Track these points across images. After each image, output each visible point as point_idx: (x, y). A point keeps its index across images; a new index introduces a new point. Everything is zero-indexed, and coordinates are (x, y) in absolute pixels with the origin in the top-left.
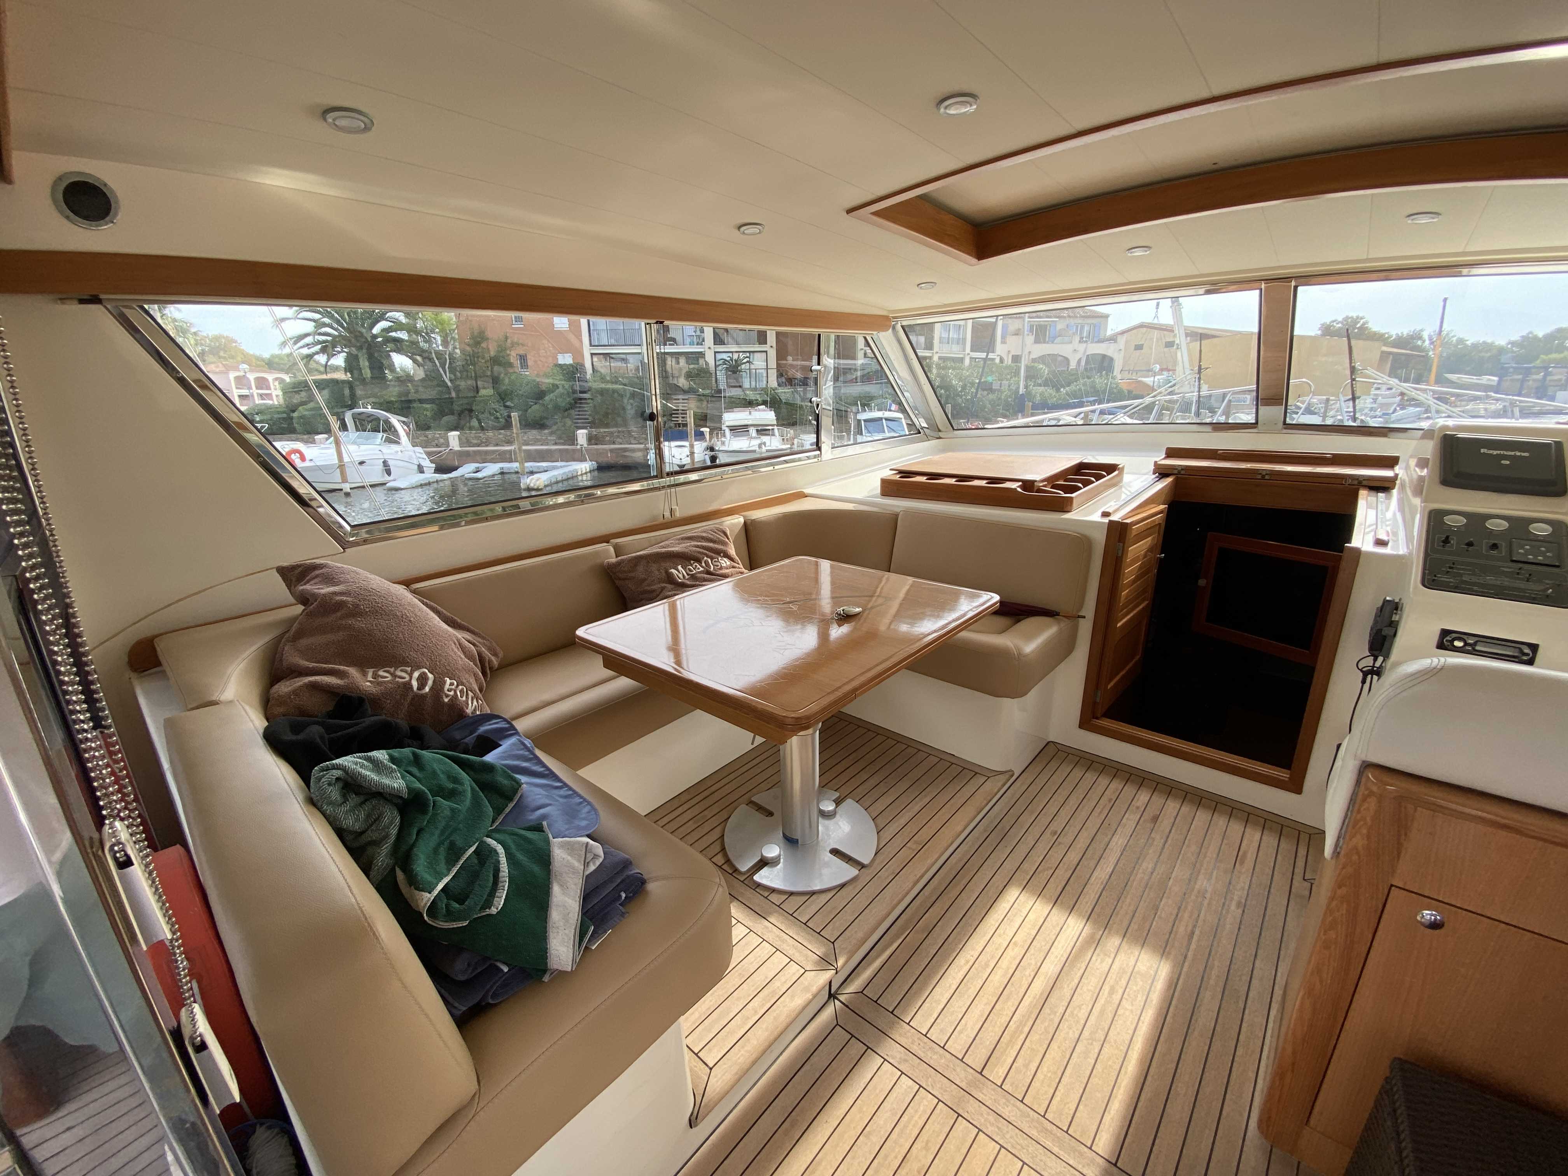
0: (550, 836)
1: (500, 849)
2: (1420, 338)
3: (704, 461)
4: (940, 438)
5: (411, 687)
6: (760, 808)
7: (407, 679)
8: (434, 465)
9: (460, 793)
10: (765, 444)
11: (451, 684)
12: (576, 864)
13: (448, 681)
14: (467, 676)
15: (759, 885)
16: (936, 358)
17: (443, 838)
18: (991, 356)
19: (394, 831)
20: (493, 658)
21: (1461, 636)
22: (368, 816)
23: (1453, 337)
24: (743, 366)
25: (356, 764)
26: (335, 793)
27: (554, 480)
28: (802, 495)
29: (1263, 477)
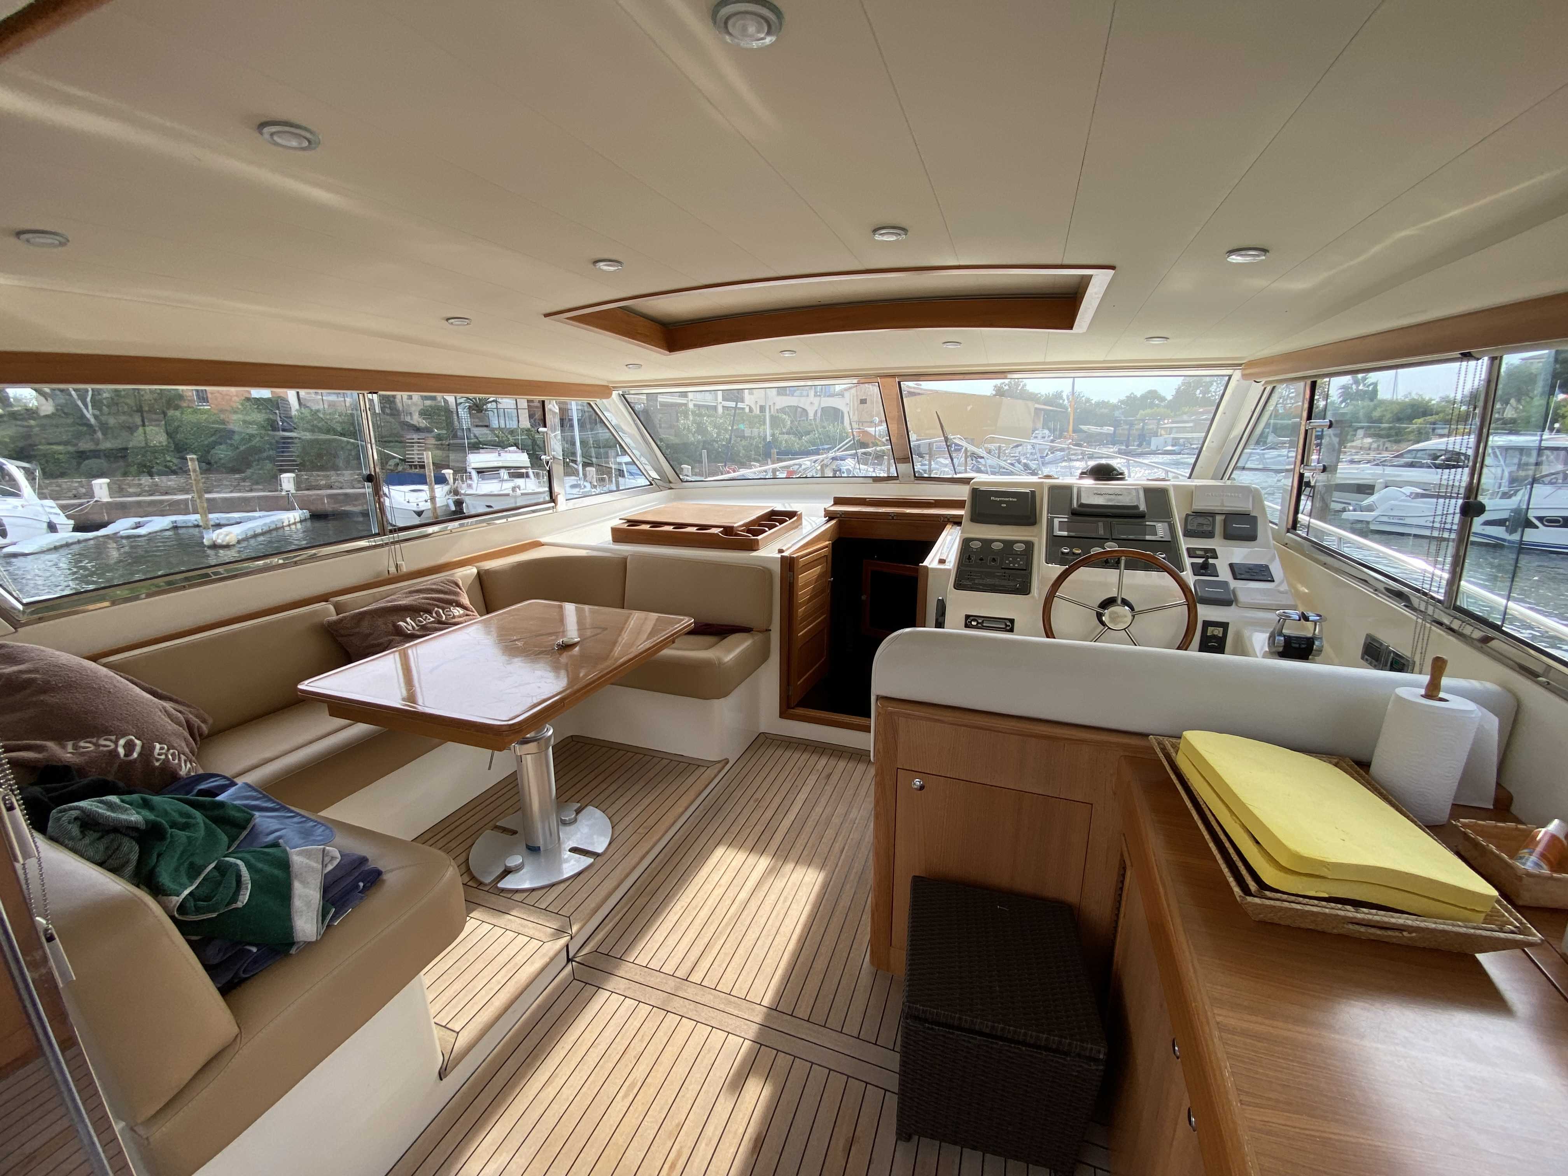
0: (288, 849)
1: (239, 862)
2: (1061, 398)
3: (447, 505)
4: (671, 488)
5: (118, 755)
6: (504, 830)
7: (112, 746)
8: (72, 522)
9: (194, 825)
10: (519, 487)
11: (161, 749)
12: (314, 865)
13: (158, 746)
14: (178, 740)
15: (503, 890)
16: (691, 406)
17: (181, 861)
18: (740, 405)
19: (134, 857)
20: (203, 725)
21: (975, 618)
22: (107, 848)
23: (1083, 396)
24: (489, 405)
25: (91, 805)
26: (75, 830)
27: (250, 533)
28: (538, 544)
29: (893, 517)
